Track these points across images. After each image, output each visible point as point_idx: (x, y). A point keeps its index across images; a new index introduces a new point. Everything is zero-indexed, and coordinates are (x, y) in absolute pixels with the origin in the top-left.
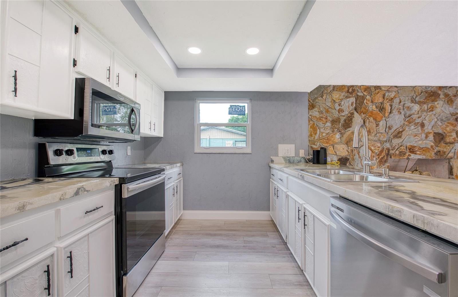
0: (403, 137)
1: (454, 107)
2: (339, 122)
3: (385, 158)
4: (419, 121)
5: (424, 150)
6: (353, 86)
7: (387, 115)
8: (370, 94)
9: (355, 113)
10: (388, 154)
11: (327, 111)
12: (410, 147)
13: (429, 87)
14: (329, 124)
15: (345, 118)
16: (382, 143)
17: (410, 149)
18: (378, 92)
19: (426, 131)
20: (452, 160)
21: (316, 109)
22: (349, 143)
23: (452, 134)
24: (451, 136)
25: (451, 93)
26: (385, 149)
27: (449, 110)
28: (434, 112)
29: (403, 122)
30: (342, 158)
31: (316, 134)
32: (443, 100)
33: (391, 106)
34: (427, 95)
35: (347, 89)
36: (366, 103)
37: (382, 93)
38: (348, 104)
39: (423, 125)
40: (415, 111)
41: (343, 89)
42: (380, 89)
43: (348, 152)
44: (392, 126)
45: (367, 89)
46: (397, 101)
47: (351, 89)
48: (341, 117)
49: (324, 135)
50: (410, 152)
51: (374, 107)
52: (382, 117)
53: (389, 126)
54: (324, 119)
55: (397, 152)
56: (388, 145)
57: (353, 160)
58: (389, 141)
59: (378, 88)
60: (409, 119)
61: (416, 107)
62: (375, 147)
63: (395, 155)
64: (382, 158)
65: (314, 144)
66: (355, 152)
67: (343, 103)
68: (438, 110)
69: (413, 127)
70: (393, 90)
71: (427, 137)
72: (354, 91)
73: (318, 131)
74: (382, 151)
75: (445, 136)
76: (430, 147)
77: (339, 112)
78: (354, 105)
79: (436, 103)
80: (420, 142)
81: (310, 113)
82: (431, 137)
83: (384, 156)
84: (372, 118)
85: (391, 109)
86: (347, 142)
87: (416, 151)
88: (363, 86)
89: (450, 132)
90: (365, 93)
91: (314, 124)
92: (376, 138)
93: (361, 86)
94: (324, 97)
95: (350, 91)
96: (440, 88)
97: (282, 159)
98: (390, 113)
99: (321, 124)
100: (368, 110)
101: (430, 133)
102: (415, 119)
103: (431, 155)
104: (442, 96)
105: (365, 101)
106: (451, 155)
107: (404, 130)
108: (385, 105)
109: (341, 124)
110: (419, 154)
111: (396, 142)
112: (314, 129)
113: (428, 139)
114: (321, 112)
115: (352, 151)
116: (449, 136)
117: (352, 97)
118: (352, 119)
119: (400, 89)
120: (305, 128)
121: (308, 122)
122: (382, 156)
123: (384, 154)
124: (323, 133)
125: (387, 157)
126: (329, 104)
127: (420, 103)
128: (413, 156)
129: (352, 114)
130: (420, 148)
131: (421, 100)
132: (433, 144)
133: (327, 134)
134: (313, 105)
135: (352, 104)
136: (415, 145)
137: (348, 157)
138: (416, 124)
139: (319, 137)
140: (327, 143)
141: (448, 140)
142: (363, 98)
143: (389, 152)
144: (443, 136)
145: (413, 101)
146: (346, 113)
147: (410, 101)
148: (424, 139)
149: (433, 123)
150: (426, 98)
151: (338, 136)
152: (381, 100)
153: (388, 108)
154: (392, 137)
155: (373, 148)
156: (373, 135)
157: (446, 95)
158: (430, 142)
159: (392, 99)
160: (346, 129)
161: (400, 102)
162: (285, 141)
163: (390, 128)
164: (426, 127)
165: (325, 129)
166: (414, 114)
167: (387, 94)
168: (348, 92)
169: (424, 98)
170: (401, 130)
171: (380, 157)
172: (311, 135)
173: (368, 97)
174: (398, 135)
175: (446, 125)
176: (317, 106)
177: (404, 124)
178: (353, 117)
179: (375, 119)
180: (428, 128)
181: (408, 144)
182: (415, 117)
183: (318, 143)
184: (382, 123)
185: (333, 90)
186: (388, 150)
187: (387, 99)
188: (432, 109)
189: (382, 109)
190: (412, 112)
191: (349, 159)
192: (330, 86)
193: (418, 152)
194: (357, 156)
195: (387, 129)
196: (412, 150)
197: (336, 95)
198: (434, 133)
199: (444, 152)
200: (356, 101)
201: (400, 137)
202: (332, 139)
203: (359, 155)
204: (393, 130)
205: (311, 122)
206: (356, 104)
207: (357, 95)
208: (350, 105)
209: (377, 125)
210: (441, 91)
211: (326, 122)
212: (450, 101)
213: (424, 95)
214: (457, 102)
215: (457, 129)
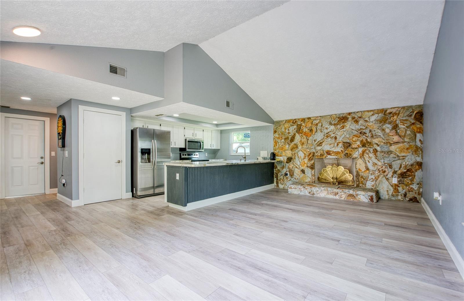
0: (323, 145)
1: (360, 125)
2: (288, 139)
3: (312, 158)
4: (334, 135)
5: (337, 153)
6: (295, 119)
7: (313, 133)
8: (304, 122)
9: (296, 133)
10: (313, 156)
11: (282, 134)
12: (327, 151)
13: (341, 114)
14: (283, 140)
15: (291, 136)
16: (310, 149)
17: (327, 153)
18: (309, 121)
19: (337, 142)
20: (357, 159)
21: (277, 133)
22: (292, 150)
23: (357, 142)
24: (356, 144)
25: (357, 115)
26: (312, 153)
27: (356, 127)
28: (344, 130)
29: (323, 137)
30: (289, 158)
31: (277, 146)
32: (351, 121)
33: (316, 128)
34: (339, 119)
35: (292, 121)
36: (302, 128)
37: (311, 121)
38: (293, 129)
39: (336, 138)
40: (332, 130)
41: (290, 121)
42: (311, 119)
43: (292, 154)
44: (316, 140)
45: (303, 120)
46: (320, 124)
47: (294, 121)
48: (289, 136)
49: (281, 146)
50: (328, 154)
51: (307, 129)
52: (311, 135)
53: (315, 140)
54: (280, 138)
55: (319, 155)
56: (314, 151)
57: (295, 159)
58: (315, 148)
59: (309, 118)
60: (327, 135)
61: (332, 127)
62: (306, 151)
63: (317, 156)
64: (310, 158)
65: (276, 151)
66: (296, 155)
67: (290, 129)
68: (348, 127)
69: (329, 139)
70: (318, 119)
71: (338, 145)
72: (296, 122)
73: (278, 144)
74: (310, 154)
75: (351, 144)
76: (340, 151)
77: (288, 134)
78: (296, 129)
79: (346, 124)
80: (333, 148)
81: (274, 135)
82: (341, 145)
83: (311, 157)
84: (305, 136)
85: (316, 130)
86: (292, 149)
87: (331, 154)
88: (301, 118)
89: (356, 141)
90: (301, 122)
91: (276, 141)
92: (307, 147)
93: (299, 119)
94: (281, 127)
95: (294, 122)
96: (350, 113)
97: (261, 158)
98: (316, 132)
99: (279, 141)
100: (303, 131)
101: (340, 143)
102: (331, 135)
103: (342, 156)
104: (350, 119)
105: (302, 127)
106: (355, 156)
107: (323, 142)
108: (312, 128)
109: (289, 140)
110: (333, 155)
111: (319, 148)
112: (276, 143)
113: (338, 146)
114: (279, 135)
115: (294, 154)
116: (354, 144)
117: (295, 125)
118: (294, 137)
119: (322, 118)
120: (272, 143)
121: (273, 139)
122: (310, 157)
124: (280, 145)
125: (313, 157)
126: (283, 130)
127: (334, 124)
128: (329, 156)
129: (295, 134)
130: (333, 152)
131: (336, 123)
132: (342, 149)
133: (282, 145)
134: (275, 131)
135: (295, 129)
136: (330, 150)
137: (292, 157)
138: (332, 138)
139: (278, 147)
140: (282, 150)
141: (353, 146)
142: (301, 125)
143: (314, 154)
144: (350, 144)
145: (331, 124)
146: (292, 134)
147: (328, 124)
148: (336, 146)
149: (343, 136)
150: (338, 122)
151: (287, 146)
152: (310, 125)
153: (314, 129)
154: (316, 146)
155: (305, 152)
156: (306, 145)
157: (353, 118)
158: (340, 148)
159: (317, 124)
160: (291, 142)
161: (322, 125)
162: (263, 149)
163: (315, 141)
164: (337, 139)
165: (281, 142)
167: (314, 122)
168: (293, 122)
169: (337, 121)
170: (322, 142)
171: (309, 157)
172: (274, 146)
173: (303, 124)
174: (320, 144)
175: (352, 137)
176: (278, 132)
177: (324, 138)
178: (295, 136)
179: (307, 136)
180: (340, 139)
181: (327, 150)
182: (330, 133)
183: (278, 150)
184: (310, 138)
185: (286, 122)
186: (314, 153)
187: (314, 124)
188: (343, 127)
189: (311, 130)
190: (329, 131)
191: (292, 158)
192: (283, 121)
193: (333, 154)
194: (297, 157)
195: (313, 142)
196: (328, 153)
197: (287, 125)
198: (343, 142)
199: (351, 154)
200: (297, 127)
201: (321, 146)
202: (284, 148)
203: (298, 156)
204: (316, 142)
205: (275, 140)
206: (297, 129)
207: (298, 124)
208: (294, 130)
209: (308, 140)
210: (350, 115)
211: (282, 139)
212: (357, 122)
213: (338, 119)
214: (361, 122)
215: (361, 139)
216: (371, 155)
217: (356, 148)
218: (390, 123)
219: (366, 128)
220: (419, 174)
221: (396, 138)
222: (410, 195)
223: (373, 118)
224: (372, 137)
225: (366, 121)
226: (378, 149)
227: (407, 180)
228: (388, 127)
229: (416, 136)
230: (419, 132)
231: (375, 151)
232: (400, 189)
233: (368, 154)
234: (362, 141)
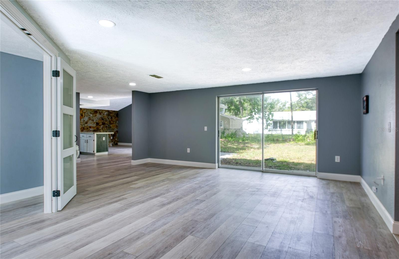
4: (92, 119)
5: (93, 127)
7: (83, 117)
16: (82, 125)
25: (101, 111)
27: (100, 116)
28: (96, 117)
33: (85, 114)
37: (82, 110)
39: (93, 120)
46: (86, 113)
55: (86, 128)
56: (83, 126)
58: (84, 125)
60: (90, 119)
61: (92, 115)
63: (85, 129)
68: (97, 116)
69: (90, 121)
71: (94, 124)
74: (82, 128)
79: (97, 114)
82: (95, 124)
89: (100, 122)
96: (98, 110)
103: (95, 129)
104: (98, 112)
106: (100, 129)
107: (88, 122)
111: (86, 125)
123: (82, 129)
127: (92, 114)
138: (91, 120)
141: (100, 124)
145: (91, 113)
149: (96, 120)
153: (84, 115)
157: (99, 112)
158: (95, 125)
163: (84, 121)
164: (94, 121)
166: (91, 117)
174: (86, 123)
175: (99, 120)
177: (88, 120)
180: (95, 121)
181: (89, 126)
182: (91, 118)
186: (84, 127)
188: (96, 116)
190: (90, 117)
196: (90, 127)
199: (99, 128)
201: (87, 124)
204: (85, 121)
212: (100, 114)
213: (94, 112)
214: (102, 114)
215: (102, 121)
216: (105, 128)
217: (101, 125)
218: (110, 116)
219: (104, 117)
220: (117, 135)
221: (112, 122)
222: (115, 143)
223: (106, 113)
224: (105, 121)
225: (103, 114)
226: (107, 126)
227: (115, 137)
228: (110, 117)
229: (116, 122)
230: (117, 120)
231: (106, 127)
232: (113, 141)
233: (104, 128)
234: (102, 123)
